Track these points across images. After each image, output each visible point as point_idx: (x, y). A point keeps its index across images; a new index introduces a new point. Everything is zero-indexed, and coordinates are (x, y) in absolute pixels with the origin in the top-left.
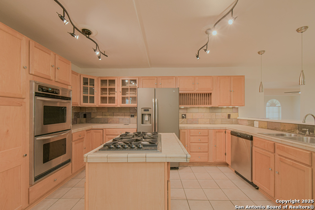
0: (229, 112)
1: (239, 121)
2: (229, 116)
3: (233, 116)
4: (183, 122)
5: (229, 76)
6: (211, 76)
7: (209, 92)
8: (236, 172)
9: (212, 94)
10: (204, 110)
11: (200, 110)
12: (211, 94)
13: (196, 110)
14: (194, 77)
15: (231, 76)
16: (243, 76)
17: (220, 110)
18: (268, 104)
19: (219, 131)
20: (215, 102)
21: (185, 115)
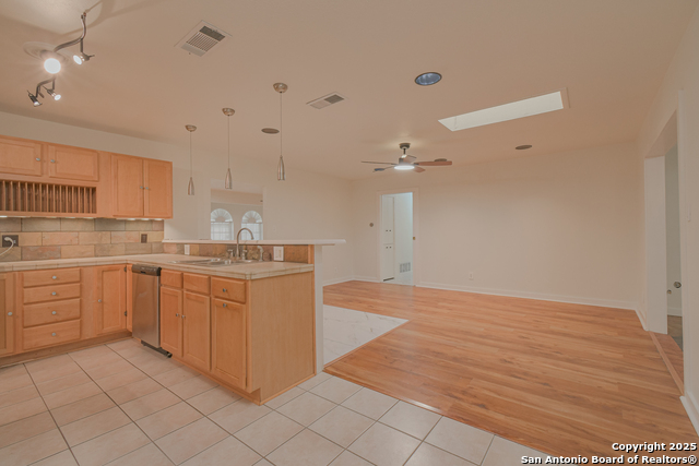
0: (143, 229)
1: (165, 246)
2: (144, 239)
3: (152, 237)
4: (7, 255)
5: (138, 158)
6: (94, 151)
7: (91, 185)
8: (142, 342)
9: (98, 191)
10: (79, 226)
11: (66, 226)
12: (94, 190)
13: (56, 225)
14: (43, 145)
15: (143, 159)
16: (170, 163)
17: (122, 226)
18: (244, 218)
19: (112, 269)
20: (104, 208)
21: (15, 238)
